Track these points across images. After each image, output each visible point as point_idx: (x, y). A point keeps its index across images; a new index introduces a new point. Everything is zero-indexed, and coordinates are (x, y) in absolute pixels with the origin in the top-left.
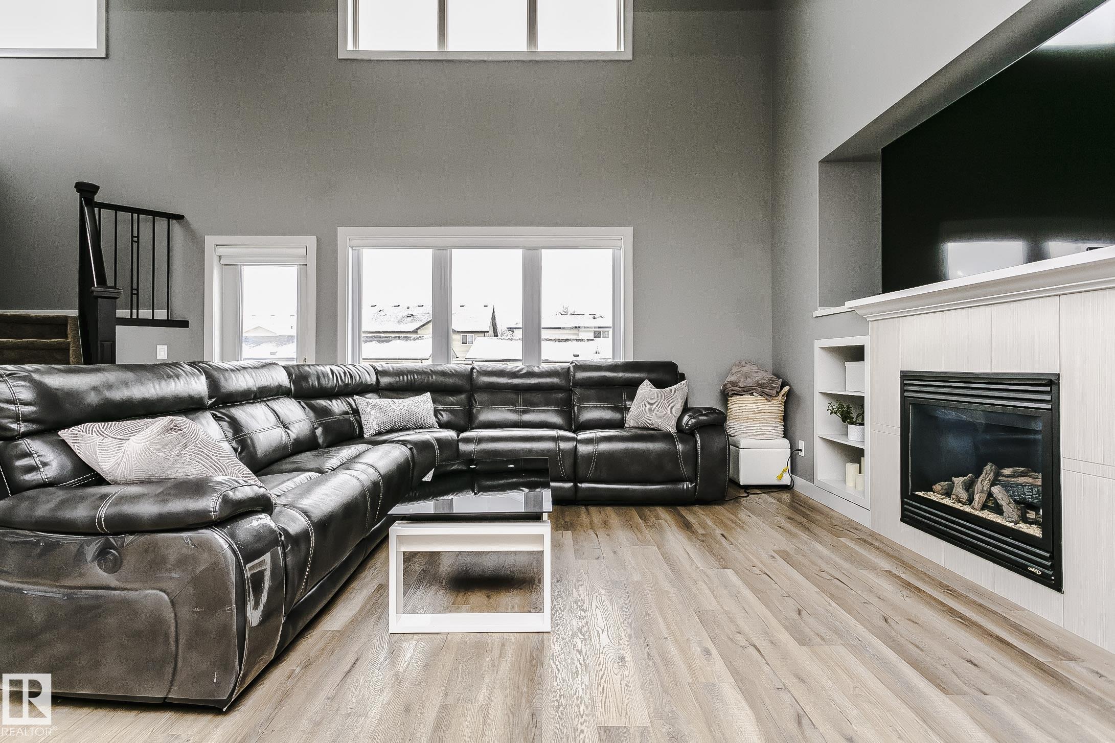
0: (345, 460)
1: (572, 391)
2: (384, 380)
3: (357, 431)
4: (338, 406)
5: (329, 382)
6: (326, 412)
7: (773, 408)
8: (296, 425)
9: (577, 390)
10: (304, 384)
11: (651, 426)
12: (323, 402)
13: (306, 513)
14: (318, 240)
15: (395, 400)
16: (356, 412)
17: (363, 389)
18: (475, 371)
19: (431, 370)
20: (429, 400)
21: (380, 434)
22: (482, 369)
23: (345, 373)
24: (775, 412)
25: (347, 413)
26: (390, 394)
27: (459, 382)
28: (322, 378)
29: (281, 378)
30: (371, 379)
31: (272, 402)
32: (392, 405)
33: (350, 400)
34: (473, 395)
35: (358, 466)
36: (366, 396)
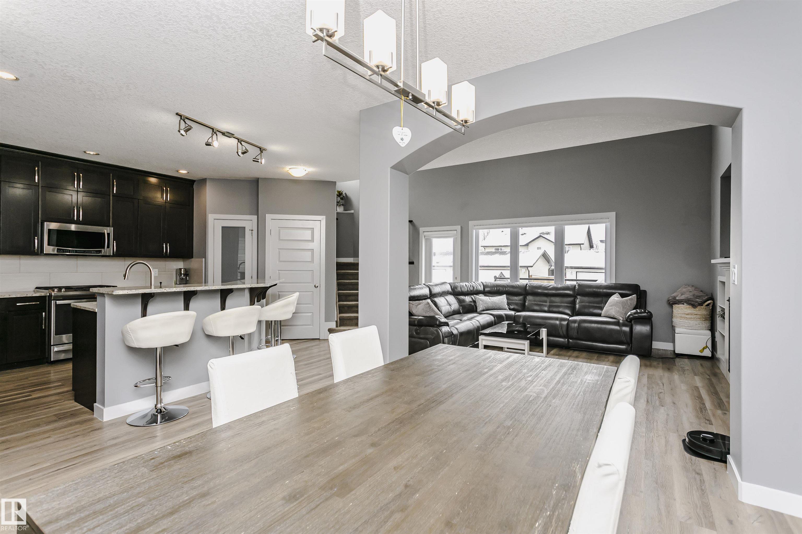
0: (469, 318)
1: (577, 297)
2: (487, 289)
3: (475, 308)
4: (468, 299)
5: (465, 289)
6: (464, 301)
7: (699, 313)
8: (453, 305)
9: (578, 297)
10: (456, 290)
11: (612, 316)
12: (462, 297)
13: (457, 329)
14: (461, 227)
15: (490, 298)
16: (474, 302)
17: (478, 293)
18: (528, 285)
19: (507, 285)
20: (505, 298)
21: (484, 310)
22: (531, 285)
23: (471, 286)
24: (699, 315)
25: (471, 302)
26: (489, 295)
27: (520, 291)
28: (462, 288)
29: (448, 288)
30: (481, 288)
31: (446, 296)
32: (489, 300)
33: (473, 297)
34: (526, 297)
35: (473, 320)
36: (479, 295)
